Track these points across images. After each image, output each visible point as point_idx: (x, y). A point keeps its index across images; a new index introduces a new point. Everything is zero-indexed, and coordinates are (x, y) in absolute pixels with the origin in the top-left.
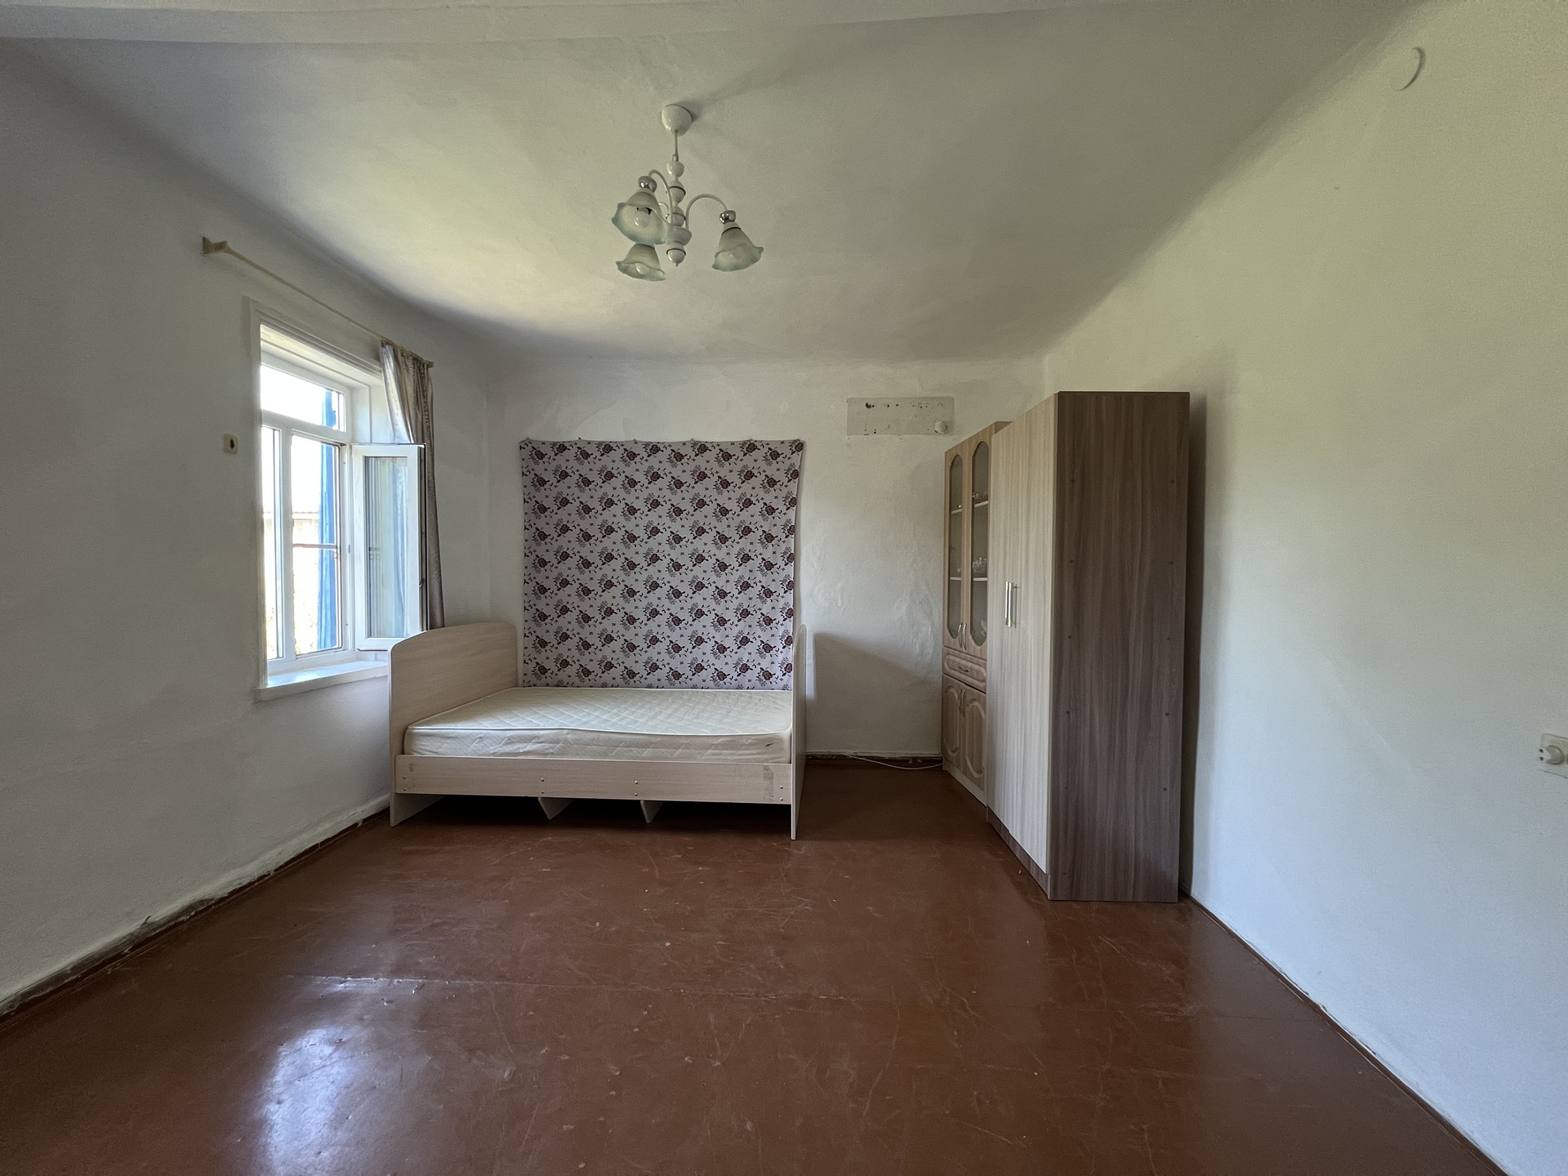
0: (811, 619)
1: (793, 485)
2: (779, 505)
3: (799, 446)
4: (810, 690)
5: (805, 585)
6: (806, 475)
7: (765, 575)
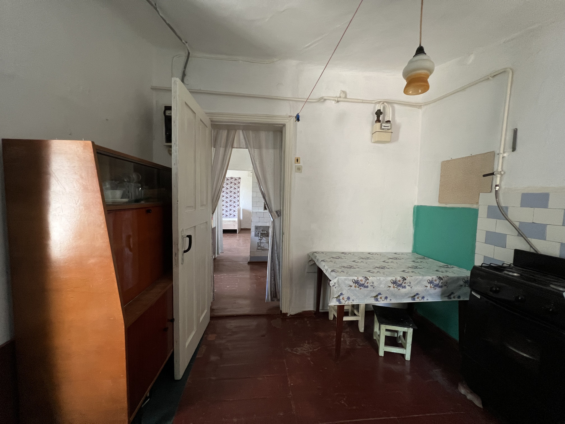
0: (242, 207)
1: (239, 185)
2: (236, 188)
3: (240, 178)
4: (241, 218)
5: (240, 201)
6: (241, 183)
7: (234, 199)
